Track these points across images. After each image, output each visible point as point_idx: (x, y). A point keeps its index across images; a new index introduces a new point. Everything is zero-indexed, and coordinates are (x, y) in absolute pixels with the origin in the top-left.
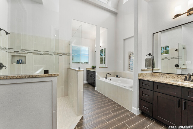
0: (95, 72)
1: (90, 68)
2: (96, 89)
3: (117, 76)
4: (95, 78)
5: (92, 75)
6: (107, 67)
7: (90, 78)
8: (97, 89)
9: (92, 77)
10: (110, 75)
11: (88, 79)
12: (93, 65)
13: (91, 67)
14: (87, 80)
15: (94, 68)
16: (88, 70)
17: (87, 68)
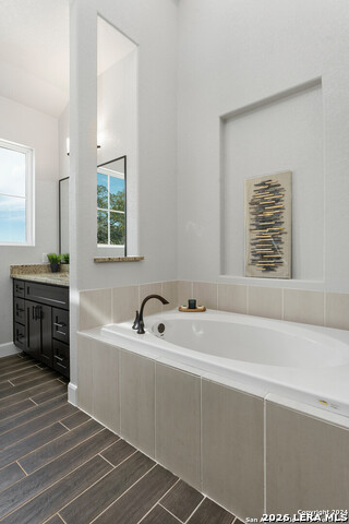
0: (64, 291)
1: (35, 269)
2: (72, 401)
3: (192, 306)
4: (66, 325)
5: (47, 310)
6: (135, 260)
7: (35, 324)
8: (79, 400)
9: (47, 320)
10: (165, 302)
11: (23, 330)
12: (54, 251)
13: (43, 260)
14: (17, 336)
15: (56, 265)
16: (18, 276)
17: (13, 268)
